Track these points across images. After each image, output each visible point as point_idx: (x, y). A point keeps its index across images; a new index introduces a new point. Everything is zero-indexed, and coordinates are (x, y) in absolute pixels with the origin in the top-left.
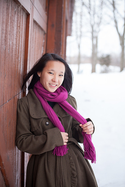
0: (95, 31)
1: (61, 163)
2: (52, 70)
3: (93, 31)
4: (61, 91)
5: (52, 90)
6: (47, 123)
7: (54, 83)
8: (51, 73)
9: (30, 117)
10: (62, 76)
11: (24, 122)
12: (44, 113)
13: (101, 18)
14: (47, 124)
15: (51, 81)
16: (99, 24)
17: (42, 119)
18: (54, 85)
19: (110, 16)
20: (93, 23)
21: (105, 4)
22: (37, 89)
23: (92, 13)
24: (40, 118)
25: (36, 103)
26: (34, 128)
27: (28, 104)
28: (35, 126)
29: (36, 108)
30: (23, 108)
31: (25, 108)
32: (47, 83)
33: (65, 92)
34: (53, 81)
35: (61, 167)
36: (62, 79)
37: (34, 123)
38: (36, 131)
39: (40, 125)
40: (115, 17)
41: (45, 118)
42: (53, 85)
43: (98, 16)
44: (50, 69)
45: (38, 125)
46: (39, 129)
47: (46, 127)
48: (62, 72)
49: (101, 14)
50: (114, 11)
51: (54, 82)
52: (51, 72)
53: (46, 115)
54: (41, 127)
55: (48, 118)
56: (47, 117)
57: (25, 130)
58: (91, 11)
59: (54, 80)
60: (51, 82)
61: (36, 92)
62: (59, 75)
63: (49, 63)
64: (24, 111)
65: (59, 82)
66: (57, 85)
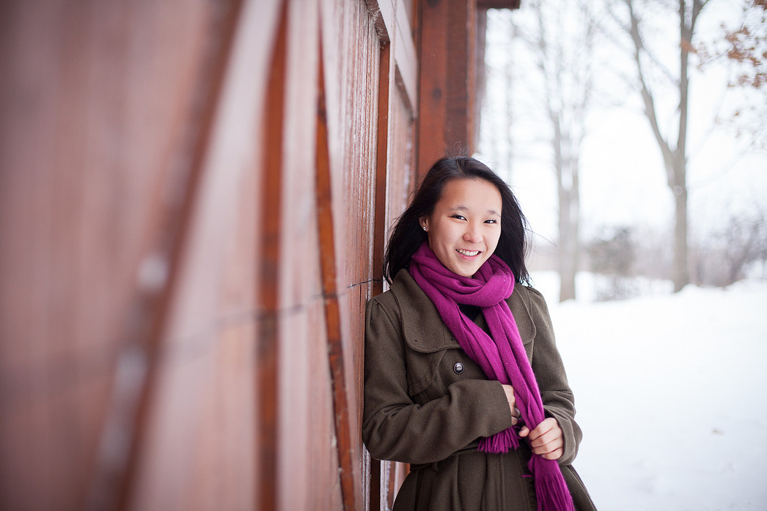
0: (567, 138)
1: (501, 490)
2: (462, 208)
3: (559, 139)
4: (494, 272)
5: (467, 269)
6: (459, 365)
7: (470, 247)
8: (458, 217)
9: (404, 349)
10: (495, 222)
11: (389, 368)
12: (447, 337)
13: (589, 86)
14: (458, 369)
15: (461, 241)
16: (582, 106)
17: (443, 353)
18: (472, 254)
19: (623, 77)
20: (555, 105)
21: (603, 30)
22: (418, 265)
23: (551, 66)
24: (435, 350)
25: (420, 310)
26: (419, 381)
27: (398, 312)
28: (421, 376)
29: (422, 323)
30: (386, 325)
31: (389, 323)
32: (451, 249)
33: (505, 276)
34: (467, 239)
35: (502, 503)
36: (495, 233)
37: (420, 367)
38: (425, 390)
39: (437, 372)
40: (641, 78)
41: (450, 350)
42: (468, 253)
43: (577, 78)
44: (455, 205)
45: (432, 373)
46: (434, 384)
47: (455, 376)
48: (493, 212)
49: (588, 68)
50: (637, 58)
51: (471, 241)
52: (460, 213)
53: (455, 342)
54: (439, 379)
55: (461, 351)
56: (457, 346)
57: (393, 391)
58: (547, 58)
59: (468, 237)
60: (462, 245)
61: (418, 275)
62: (486, 222)
63: (450, 187)
64: (388, 332)
65: (486, 242)
66: (480, 252)
